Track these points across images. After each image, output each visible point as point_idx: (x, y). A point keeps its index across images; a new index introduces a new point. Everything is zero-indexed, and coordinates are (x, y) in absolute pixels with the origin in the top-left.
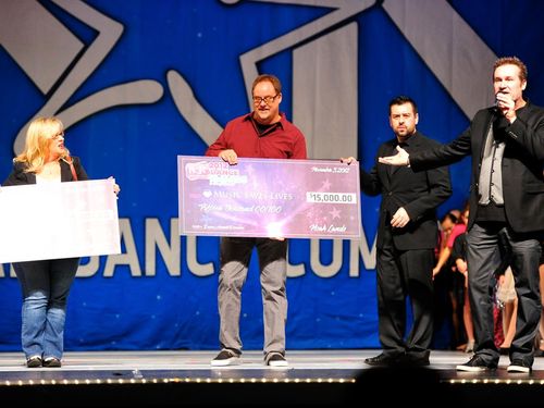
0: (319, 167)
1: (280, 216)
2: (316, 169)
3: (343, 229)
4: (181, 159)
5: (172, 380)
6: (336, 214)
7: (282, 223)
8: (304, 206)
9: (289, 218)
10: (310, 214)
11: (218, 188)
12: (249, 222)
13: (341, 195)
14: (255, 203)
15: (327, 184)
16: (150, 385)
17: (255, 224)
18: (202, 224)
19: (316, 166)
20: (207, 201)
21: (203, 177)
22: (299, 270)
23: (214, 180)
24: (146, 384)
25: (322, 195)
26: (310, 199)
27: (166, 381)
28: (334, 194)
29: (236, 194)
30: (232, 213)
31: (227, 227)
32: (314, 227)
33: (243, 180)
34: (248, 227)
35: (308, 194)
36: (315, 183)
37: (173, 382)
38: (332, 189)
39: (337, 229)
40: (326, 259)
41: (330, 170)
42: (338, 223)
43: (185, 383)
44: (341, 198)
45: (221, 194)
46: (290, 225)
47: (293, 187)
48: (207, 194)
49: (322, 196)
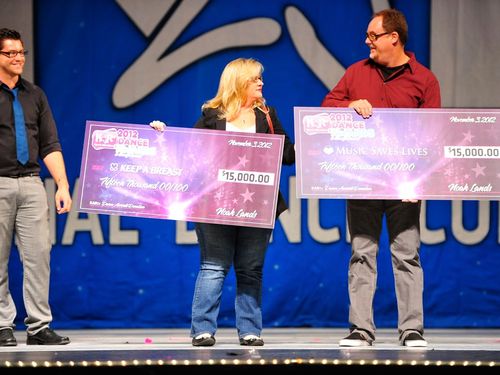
0: (459, 116)
1: (413, 175)
2: (455, 119)
3: (488, 188)
4: (298, 111)
5: (294, 361)
6: (479, 171)
7: (417, 182)
8: (441, 163)
9: (425, 176)
10: (449, 172)
11: (340, 143)
12: (377, 182)
13: (485, 149)
14: (383, 160)
15: (469, 137)
16: (269, 366)
17: (384, 184)
18: (323, 185)
19: (455, 115)
20: (328, 158)
21: (323, 131)
22: (438, 237)
23: (336, 134)
24: (264, 366)
25: (463, 149)
26: (449, 153)
27: (287, 362)
28: (477, 148)
29: (362, 150)
30: (358, 172)
31: (351, 189)
32: (454, 187)
33: (370, 133)
34: (376, 188)
35: (446, 148)
36: (455, 135)
37: (296, 364)
38: (474, 143)
39: (482, 189)
40: (470, 223)
41: (472, 120)
42: (482, 182)
43: (309, 365)
44: (485, 152)
45: (344, 151)
46: (424, 184)
47: (428, 141)
48: (328, 150)
49: (463, 151)
